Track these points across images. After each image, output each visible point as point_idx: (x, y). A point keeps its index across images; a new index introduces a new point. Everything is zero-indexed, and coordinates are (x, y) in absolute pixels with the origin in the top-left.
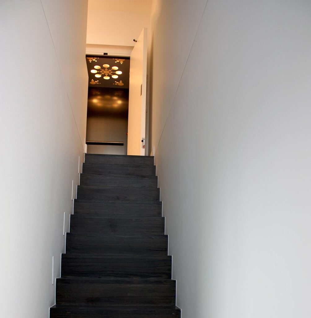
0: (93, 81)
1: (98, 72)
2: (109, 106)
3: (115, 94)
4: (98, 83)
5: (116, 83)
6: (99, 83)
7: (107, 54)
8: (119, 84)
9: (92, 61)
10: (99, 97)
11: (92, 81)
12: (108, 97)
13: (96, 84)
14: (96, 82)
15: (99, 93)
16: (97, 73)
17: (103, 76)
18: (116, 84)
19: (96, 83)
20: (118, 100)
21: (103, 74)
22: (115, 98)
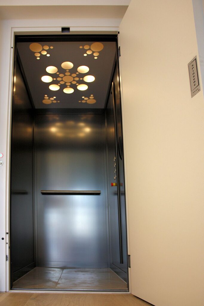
0: (48, 98)
1: (53, 80)
2: (72, 136)
3: (82, 119)
4: (55, 102)
5: (83, 99)
6: (57, 101)
7: (68, 29)
8: (89, 102)
9: (42, 56)
10: (58, 124)
11: (45, 98)
12: (71, 123)
13: (52, 103)
14: (52, 99)
15: (58, 118)
16: (53, 83)
17: (63, 87)
18: (83, 101)
19: (52, 101)
20: (86, 126)
21: (62, 83)
22: (82, 124)
